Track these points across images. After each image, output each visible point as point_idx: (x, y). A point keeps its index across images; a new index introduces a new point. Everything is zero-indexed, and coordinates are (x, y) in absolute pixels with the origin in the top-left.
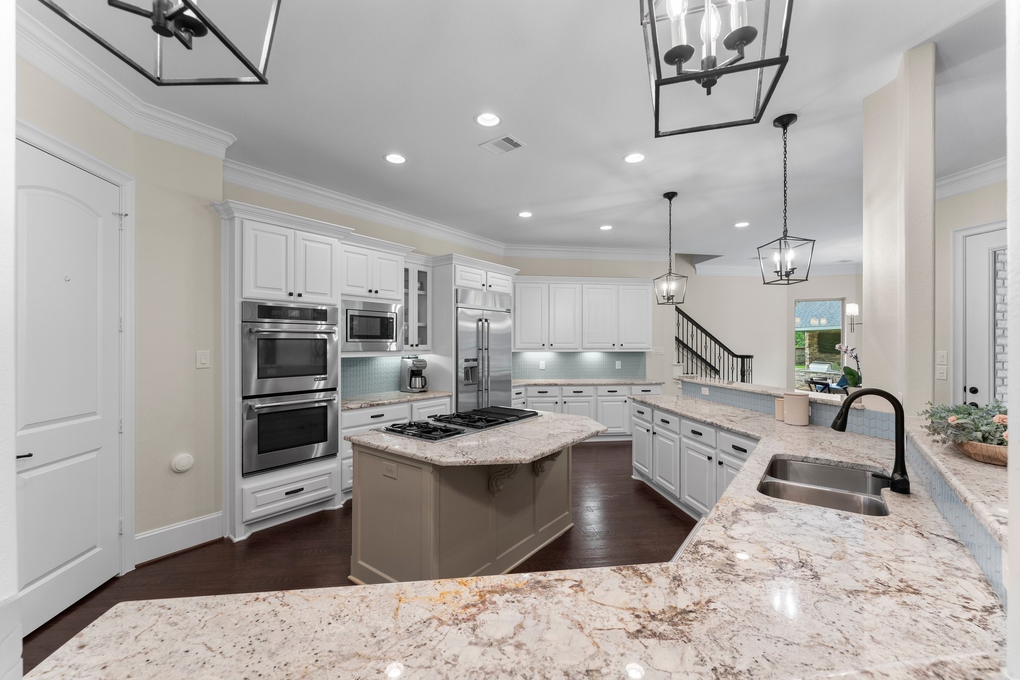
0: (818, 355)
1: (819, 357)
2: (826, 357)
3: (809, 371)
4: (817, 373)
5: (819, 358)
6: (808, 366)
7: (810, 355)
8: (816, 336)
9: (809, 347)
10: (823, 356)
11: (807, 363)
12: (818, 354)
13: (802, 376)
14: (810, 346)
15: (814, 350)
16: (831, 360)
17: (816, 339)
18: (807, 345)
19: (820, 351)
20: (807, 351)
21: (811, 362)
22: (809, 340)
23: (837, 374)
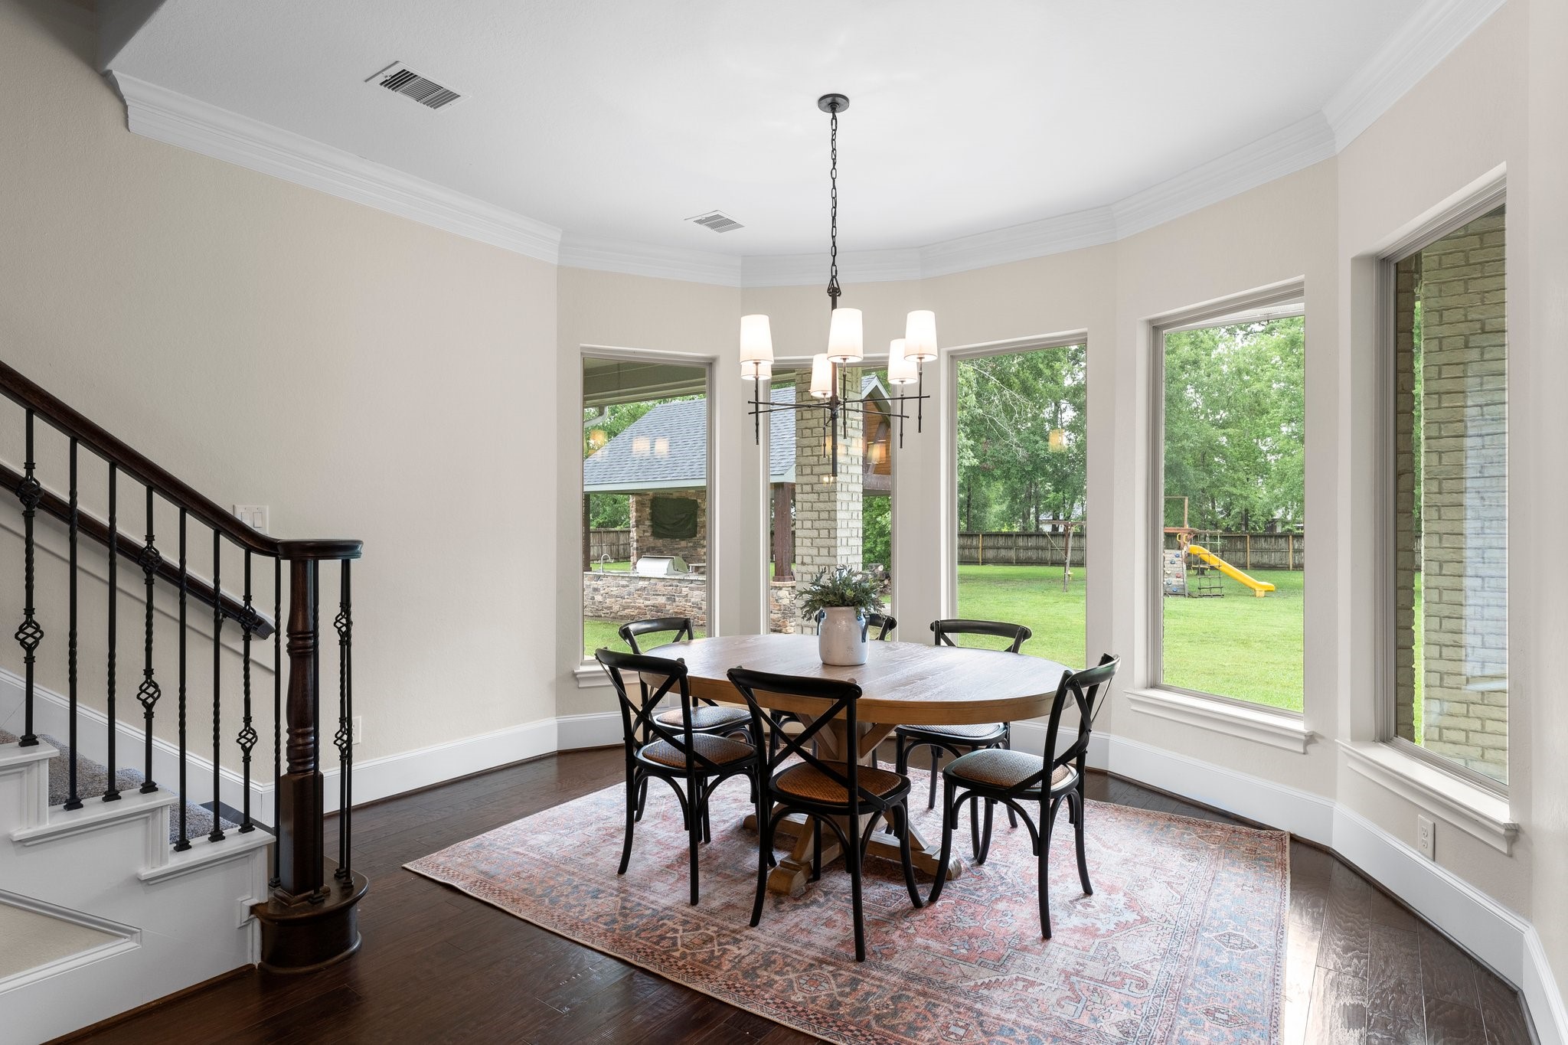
0: (651, 541)
1: (653, 545)
2: (664, 546)
3: (636, 575)
4: (650, 578)
5: (653, 548)
6: (635, 564)
7: (637, 541)
8: (648, 504)
9: (637, 526)
10: (659, 543)
11: (633, 559)
12: (651, 539)
13: (623, 586)
14: (638, 524)
15: (644, 531)
16: (674, 552)
17: (648, 510)
18: (632, 522)
19: (656, 534)
20: (634, 534)
21: (639, 557)
22: (637, 511)
23: (684, 580)
